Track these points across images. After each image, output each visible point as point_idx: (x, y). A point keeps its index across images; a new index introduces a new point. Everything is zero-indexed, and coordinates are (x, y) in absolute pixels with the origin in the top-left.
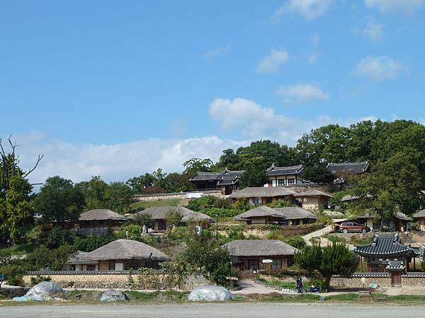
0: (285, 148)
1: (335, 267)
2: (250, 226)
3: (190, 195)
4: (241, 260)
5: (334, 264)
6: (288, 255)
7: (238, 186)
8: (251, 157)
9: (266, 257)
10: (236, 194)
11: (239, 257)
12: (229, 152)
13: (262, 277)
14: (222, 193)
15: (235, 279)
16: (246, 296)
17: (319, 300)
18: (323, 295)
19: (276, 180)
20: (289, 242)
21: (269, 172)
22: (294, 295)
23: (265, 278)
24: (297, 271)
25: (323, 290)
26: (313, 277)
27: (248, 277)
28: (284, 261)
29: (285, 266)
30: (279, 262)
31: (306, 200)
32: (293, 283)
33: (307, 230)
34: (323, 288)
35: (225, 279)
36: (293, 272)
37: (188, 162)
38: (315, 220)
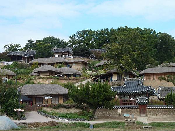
0: (62, 41)
2: (39, 77)
4: (30, 98)
6: (63, 94)
7: (35, 57)
8: (43, 44)
9: (47, 95)
10: (33, 61)
11: (28, 96)
12: (31, 41)
13: (44, 109)
14: (25, 62)
15: (21, 110)
16: (29, 124)
17: (89, 127)
18: (92, 123)
19: (57, 55)
20: (65, 86)
21: (53, 51)
22: (68, 123)
23: (47, 110)
24: (70, 105)
25: (90, 119)
26: (82, 109)
27: (33, 109)
28: (61, 99)
29: (61, 102)
30: (57, 99)
31: (74, 65)
32: (67, 114)
33: (75, 81)
34: (90, 117)
35: (13, 111)
36: (67, 105)
37: (6, 45)
38: (80, 75)
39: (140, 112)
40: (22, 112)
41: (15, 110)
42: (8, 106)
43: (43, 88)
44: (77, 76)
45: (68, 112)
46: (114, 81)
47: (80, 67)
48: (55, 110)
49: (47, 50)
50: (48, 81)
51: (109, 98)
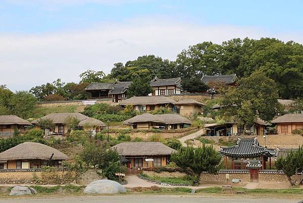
0: (166, 62)
1: (204, 165)
2: (136, 130)
3: (86, 103)
4: (128, 159)
5: (203, 163)
6: (166, 155)
7: (126, 95)
8: (138, 70)
9: (149, 157)
10: (125, 102)
11: (126, 156)
12: (119, 65)
13: (145, 172)
14: (113, 101)
15: (122, 175)
16: (131, 189)
17: (191, 192)
18: (194, 188)
19: (158, 90)
20: (168, 143)
21: (152, 83)
22: (171, 188)
23: (147, 174)
24: (174, 168)
25: (194, 184)
26: (187, 173)
27: (133, 173)
28: (164, 160)
29: (164, 164)
30: (159, 160)
31: (182, 107)
32: (170, 178)
33: (183, 134)
34: (194, 182)
35: (114, 175)
36: (170, 169)
37: (83, 74)
38: (190, 125)
39: (252, 177)
40: (123, 177)
41: (116, 174)
42: (108, 171)
43: (143, 147)
44: (186, 126)
45: (172, 177)
46: (234, 134)
47: (190, 111)
48: (157, 174)
49: (144, 85)
50: (147, 135)
51: (214, 163)
